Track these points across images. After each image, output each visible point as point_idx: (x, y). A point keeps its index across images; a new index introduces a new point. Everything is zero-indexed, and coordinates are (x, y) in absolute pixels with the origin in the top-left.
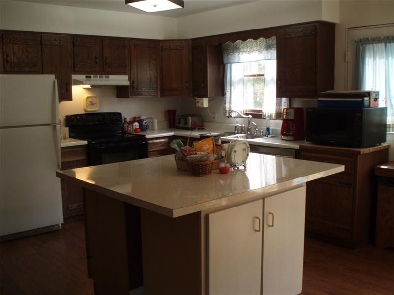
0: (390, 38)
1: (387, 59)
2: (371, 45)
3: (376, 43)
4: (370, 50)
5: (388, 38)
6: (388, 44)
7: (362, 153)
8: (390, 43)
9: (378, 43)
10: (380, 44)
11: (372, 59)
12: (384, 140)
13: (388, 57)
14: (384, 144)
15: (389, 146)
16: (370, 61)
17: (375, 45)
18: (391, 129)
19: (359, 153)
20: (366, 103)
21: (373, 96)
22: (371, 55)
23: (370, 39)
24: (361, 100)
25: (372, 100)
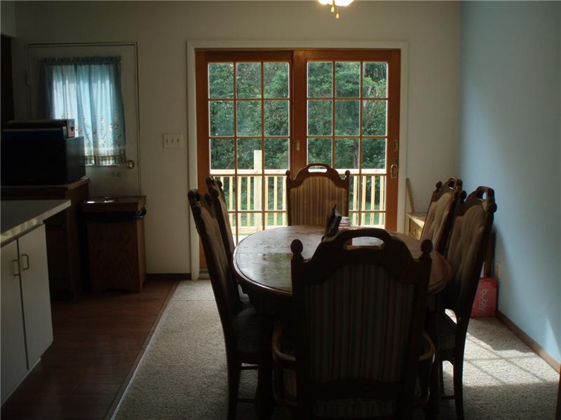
0: (80, 60)
1: (78, 83)
2: (59, 67)
3: (64, 64)
4: (57, 72)
5: (78, 59)
6: (79, 67)
7: (69, 189)
8: (80, 65)
9: (67, 64)
10: (69, 66)
11: (61, 82)
12: (85, 174)
13: (79, 81)
14: (85, 178)
15: (89, 179)
16: (58, 84)
17: (63, 66)
18: (88, 161)
19: (66, 189)
20: (65, 133)
21: (70, 125)
22: (59, 78)
23: (57, 59)
24: (59, 129)
25: (70, 130)
